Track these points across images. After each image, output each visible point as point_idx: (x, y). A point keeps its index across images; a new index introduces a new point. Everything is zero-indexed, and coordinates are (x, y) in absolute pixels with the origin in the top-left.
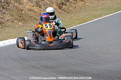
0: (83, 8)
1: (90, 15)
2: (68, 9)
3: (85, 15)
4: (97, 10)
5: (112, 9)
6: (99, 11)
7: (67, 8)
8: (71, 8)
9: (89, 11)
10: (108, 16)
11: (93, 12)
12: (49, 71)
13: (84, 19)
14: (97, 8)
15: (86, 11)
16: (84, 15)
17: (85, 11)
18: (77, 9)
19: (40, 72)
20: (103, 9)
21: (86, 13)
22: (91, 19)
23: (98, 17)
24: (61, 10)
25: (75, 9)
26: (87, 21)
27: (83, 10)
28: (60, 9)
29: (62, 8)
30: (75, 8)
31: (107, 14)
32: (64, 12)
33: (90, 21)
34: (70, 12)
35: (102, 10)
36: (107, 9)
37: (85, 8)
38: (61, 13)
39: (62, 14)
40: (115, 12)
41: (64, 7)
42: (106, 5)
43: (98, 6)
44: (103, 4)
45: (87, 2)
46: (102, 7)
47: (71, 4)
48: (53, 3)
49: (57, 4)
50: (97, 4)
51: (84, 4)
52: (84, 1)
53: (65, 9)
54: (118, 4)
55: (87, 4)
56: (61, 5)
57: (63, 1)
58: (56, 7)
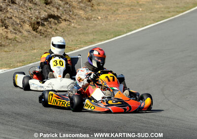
0: (68, 31)
1: (77, 41)
2: (46, 31)
4: (87, 33)
5: (108, 33)
6: (90, 35)
7: (45, 29)
8: (50, 30)
9: (76, 34)
10: (103, 43)
11: (81, 36)
12: (24, 119)
13: (69, 46)
14: (87, 31)
17: (70, 35)
18: (58, 32)
19: (13, 122)
20: (96, 32)
21: (72, 38)
22: (80, 46)
23: (89, 44)
24: (37, 32)
25: (56, 31)
26: (74, 50)
27: (68, 33)
28: (34, 30)
29: (38, 30)
30: (56, 29)
31: (101, 40)
32: (41, 35)
33: (78, 49)
34: (49, 35)
35: (95, 34)
36: (101, 32)
37: (70, 31)
38: (36, 37)
39: (37, 39)
40: (113, 38)
41: (40, 28)
42: (99, 27)
43: (89, 29)
44: (96, 25)
45: (73, 22)
46: (93, 30)
47: (50, 24)
48: (24, 22)
49: (31, 24)
50: (87, 26)
51: (69, 25)
52: (68, 20)
53: (42, 31)
54: (117, 27)
55: (73, 25)
56: (36, 26)
57: (39, 20)
58: (29, 28)
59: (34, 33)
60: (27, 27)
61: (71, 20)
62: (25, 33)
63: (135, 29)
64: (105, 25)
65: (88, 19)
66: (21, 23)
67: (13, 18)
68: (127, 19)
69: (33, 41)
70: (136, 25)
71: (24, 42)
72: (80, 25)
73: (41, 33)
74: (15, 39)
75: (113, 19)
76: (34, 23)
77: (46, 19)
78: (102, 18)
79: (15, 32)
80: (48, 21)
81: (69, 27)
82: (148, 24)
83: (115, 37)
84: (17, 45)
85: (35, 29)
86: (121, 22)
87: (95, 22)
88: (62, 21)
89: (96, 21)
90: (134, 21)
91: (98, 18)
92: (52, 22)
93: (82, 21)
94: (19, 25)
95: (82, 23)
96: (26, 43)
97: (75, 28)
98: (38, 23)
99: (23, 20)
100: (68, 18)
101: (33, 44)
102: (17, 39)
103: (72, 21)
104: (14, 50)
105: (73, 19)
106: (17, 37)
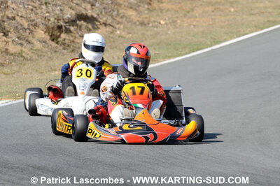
0: (110, 42)
2: (74, 42)
3: (116, 58)
5: (180, 47)
7: (72, 39)
8: (80, 40)
10: (172, 60)
15: (116, 47)
16: (113, 58)
17: (115, 49)
20: (158, 44)
21: (118, 53)
24: (57, 43)
27: (110, 46)
28: (53, 40)
29: (59, 39)
31: (169, 57)
32: (64, 49)
35: (157, 47)
36: (167, 45)
37: (114, 42)
38: (55, 51)
39: (58, 54)
40: (189, 53)
41: (63, 36)
42: (163, 37)
43: (146, 39)
44: (157, 33)
45: (119, 29)
46: (154, 41)
47: (80, 30)
48: (36, 25)
49: (48, 30)
50: (143, 34)
51: (112, 33)
52: (110, 25)
53: (66, 41)
54: (193, 36)
55: (118, 32)
56: (57, 33)
57: (61, 23)
58: (43, 36)
59: (53, 44)
60: (41, 34)
61: (114, 24)
62: (38, 45)
63: (226, 40)
64: (174, 34)
65: (142, 24)
66: (31, 27)
67: (17, 18)
68: (209, 25)
69: (51, 58)
70: (226, 33)
71: (36, 60)
72: (130, 33)
73: (65, 45)
74: (20, 54)
75: (187, 25)
76: (53, 28)
77: (72, 22)
78: (166, 24)
79: (20, 42)
80: (77, 25)
81: (111, 35)
82: (247, 32)
83: (193, 52)
84: (25, 64)
85: (54, 38)
86: (201, 29)
87: (155, 29)
88: (100, 26)
89: (157, 27)
90: (222, 27)
91: (160, 23)
92: (83, 27)
93: (133, 27)
94: (28, 31)
95: (133, 29)
96: (40, 60)
97: (122, 37)
98: (60, 27)
99: (34, 23)
100: (109, 22)
101: (51, 63)
102: (24, 54)
103: (117, 26)
104: (19, 72)
105: (118, 23)
106: (25, 50)
